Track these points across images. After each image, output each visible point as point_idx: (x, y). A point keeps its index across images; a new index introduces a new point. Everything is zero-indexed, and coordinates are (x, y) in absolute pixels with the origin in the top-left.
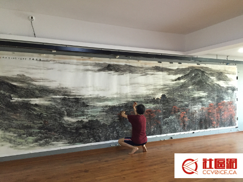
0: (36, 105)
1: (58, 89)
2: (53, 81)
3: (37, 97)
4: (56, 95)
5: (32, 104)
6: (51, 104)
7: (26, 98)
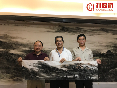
0: (13, 54)
1: (27, 44)
2: (24, 38)
3: (13, 49)
4: (26, 48)
5: (10, 53)
6: (22, 54)
7: (7, 49)
